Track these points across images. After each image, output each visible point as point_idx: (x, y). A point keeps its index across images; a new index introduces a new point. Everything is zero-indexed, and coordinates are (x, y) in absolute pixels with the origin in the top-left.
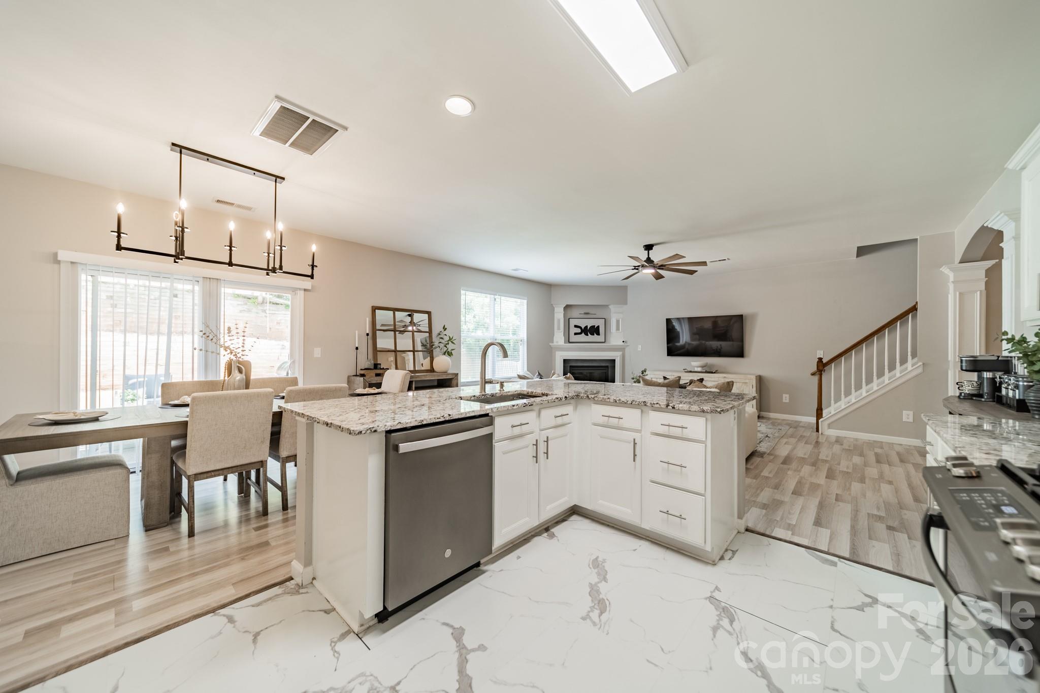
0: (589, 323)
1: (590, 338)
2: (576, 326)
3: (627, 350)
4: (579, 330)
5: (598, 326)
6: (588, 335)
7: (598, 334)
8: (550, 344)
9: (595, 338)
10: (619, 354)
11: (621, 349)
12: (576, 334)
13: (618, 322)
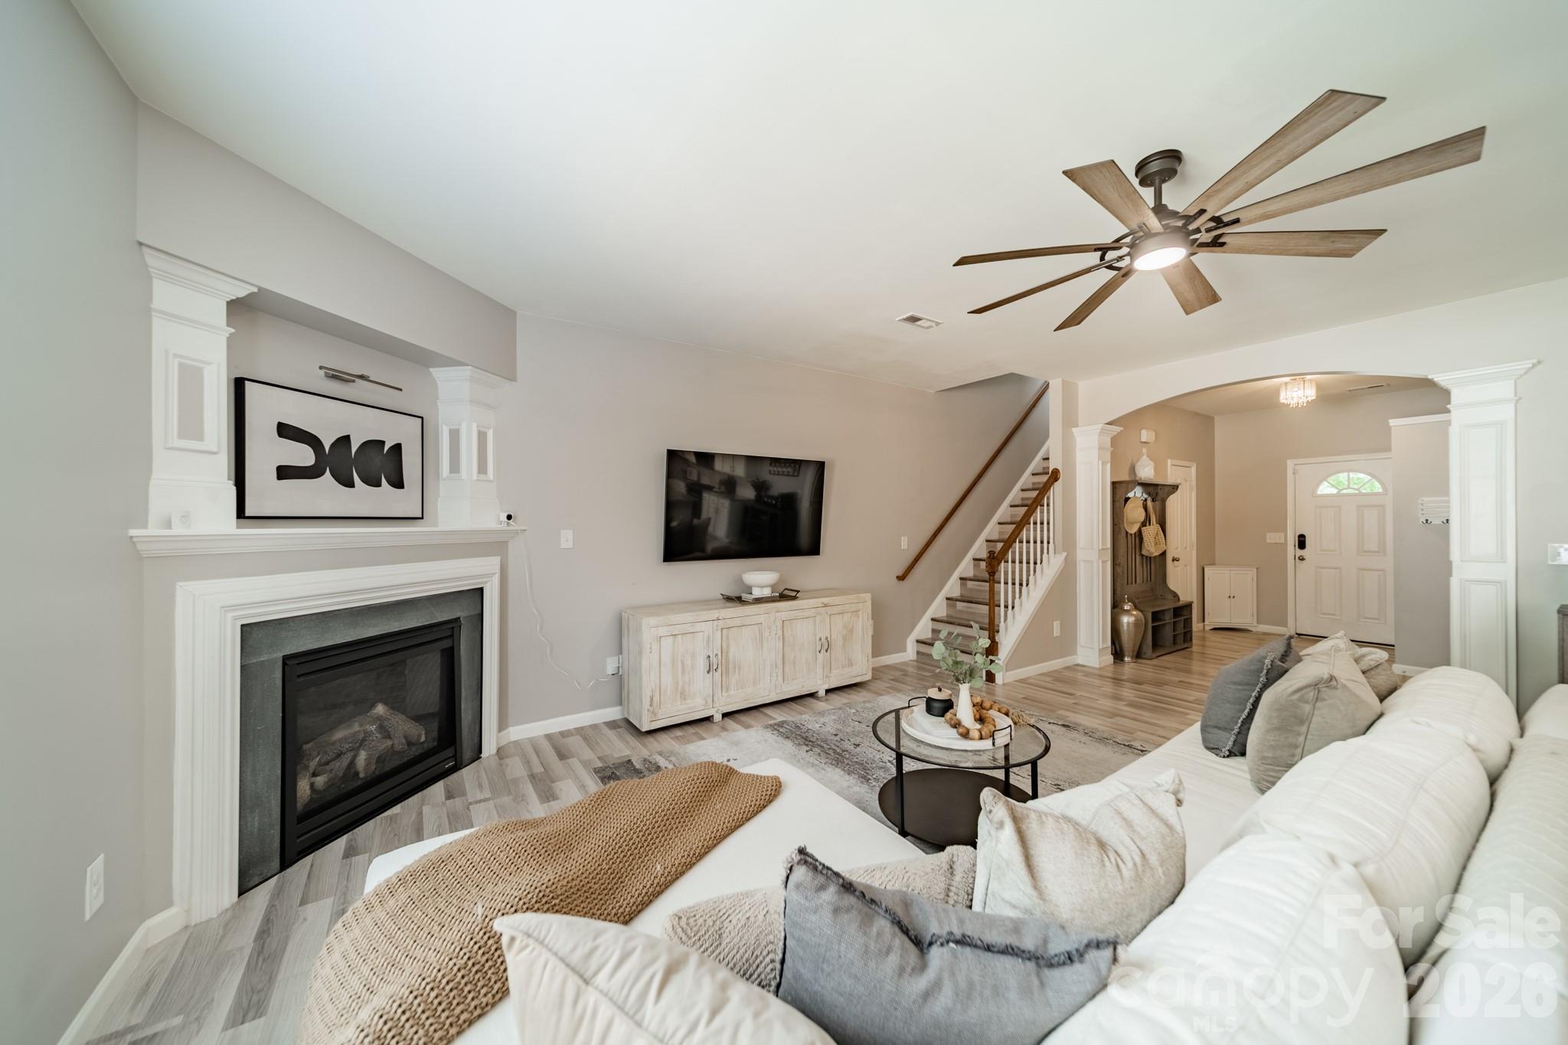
0: (362, 427)
1: (362, 498)
2: (285, 431)
3: (515, 549)
4: (304, 455)
5: (397, 448)
6: (350, 484)
7: (398, 484)
8: (133, 532)
9: (382, 498)
10: (492, 564)
11: (493, 545)
12: (285, 473)
13: (482, 437)
